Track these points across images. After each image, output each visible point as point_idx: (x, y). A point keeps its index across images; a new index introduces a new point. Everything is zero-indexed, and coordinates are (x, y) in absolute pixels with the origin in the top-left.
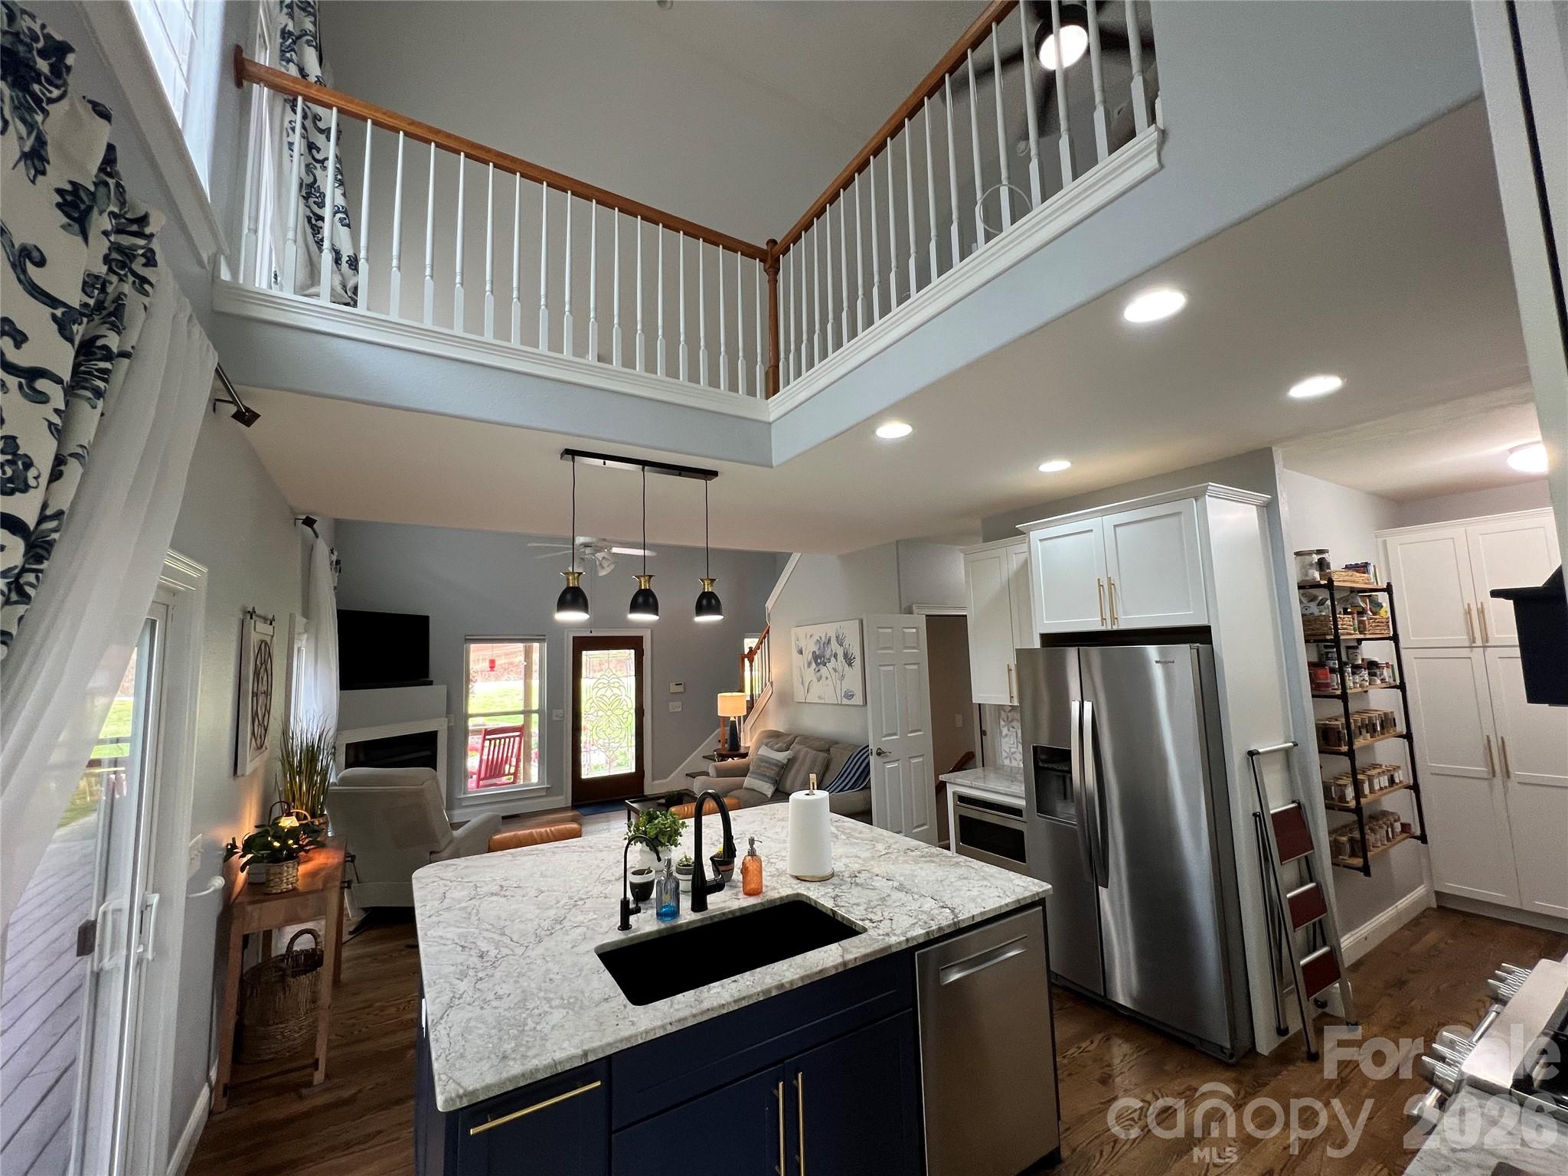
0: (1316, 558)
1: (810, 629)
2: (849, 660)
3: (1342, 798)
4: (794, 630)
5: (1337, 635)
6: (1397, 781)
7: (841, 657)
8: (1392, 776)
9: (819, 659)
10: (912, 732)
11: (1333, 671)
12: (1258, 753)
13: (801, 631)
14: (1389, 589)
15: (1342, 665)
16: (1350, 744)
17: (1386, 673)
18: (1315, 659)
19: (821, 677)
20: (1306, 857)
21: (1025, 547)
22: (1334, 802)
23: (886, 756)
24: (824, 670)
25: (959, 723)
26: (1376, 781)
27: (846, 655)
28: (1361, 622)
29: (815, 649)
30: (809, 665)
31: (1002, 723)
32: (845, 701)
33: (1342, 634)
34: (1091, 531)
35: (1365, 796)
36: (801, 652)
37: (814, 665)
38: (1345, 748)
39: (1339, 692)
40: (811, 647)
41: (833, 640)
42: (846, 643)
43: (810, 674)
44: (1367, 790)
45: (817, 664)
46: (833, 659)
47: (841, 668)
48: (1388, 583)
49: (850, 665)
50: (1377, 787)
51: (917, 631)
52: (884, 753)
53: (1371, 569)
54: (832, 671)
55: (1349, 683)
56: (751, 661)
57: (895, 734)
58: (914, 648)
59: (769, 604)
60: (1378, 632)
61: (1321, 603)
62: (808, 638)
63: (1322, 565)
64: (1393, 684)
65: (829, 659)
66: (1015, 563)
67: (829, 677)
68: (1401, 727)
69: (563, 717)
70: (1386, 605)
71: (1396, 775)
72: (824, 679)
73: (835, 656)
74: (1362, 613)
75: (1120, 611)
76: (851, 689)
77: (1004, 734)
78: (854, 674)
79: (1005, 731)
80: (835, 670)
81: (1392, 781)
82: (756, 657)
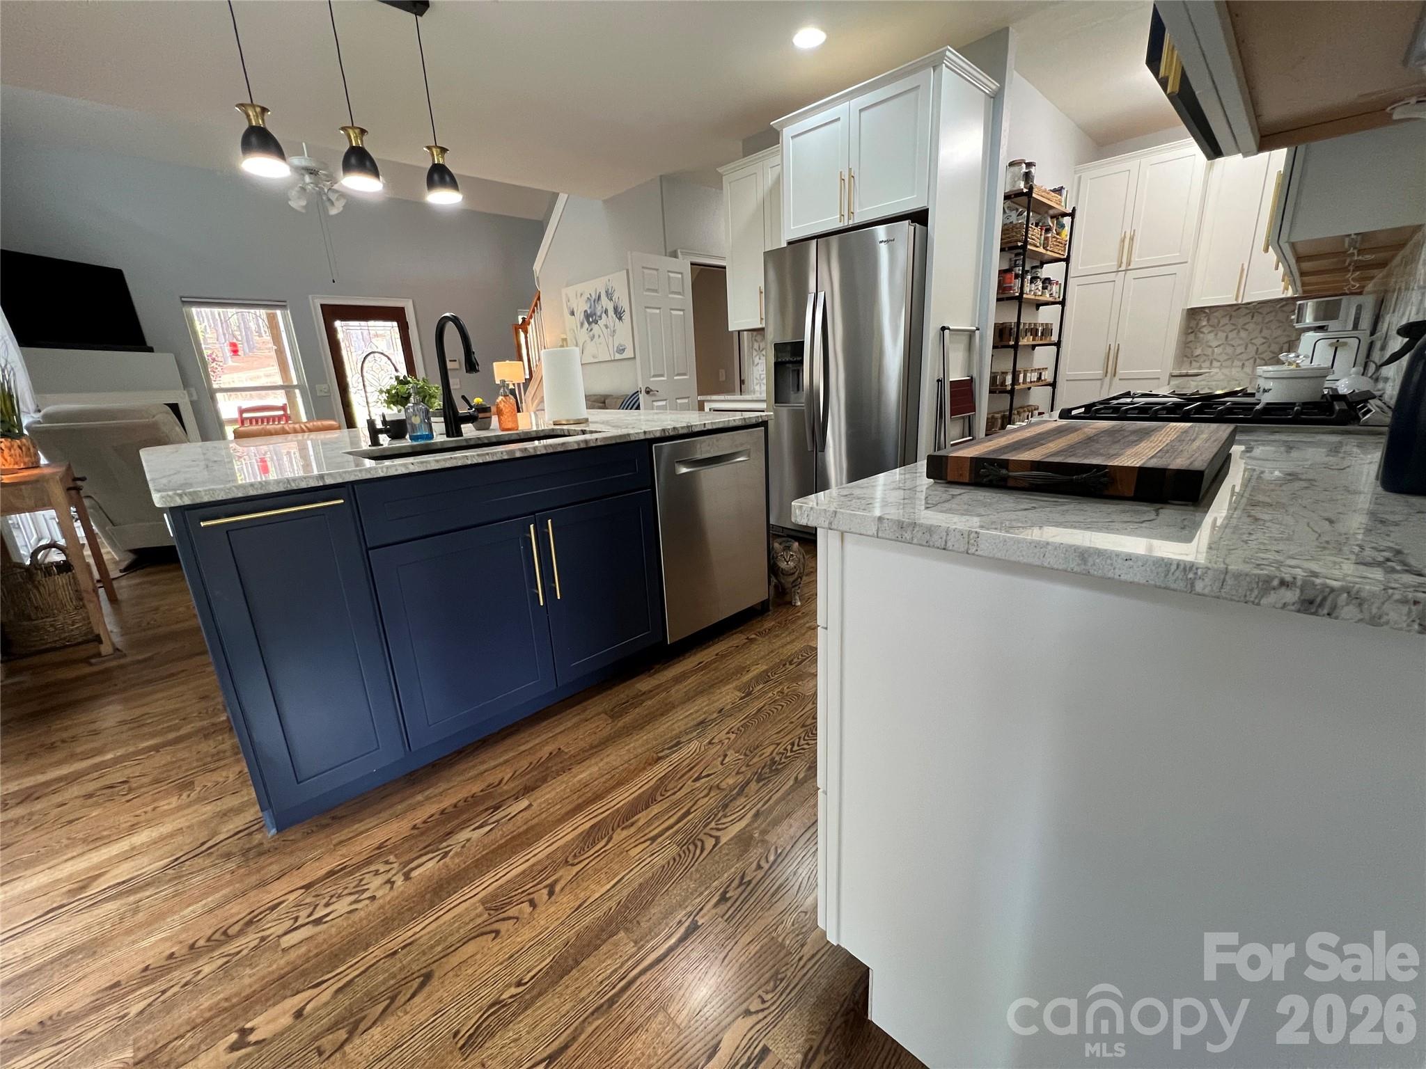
0: (1024, 169)
1: (579, 287)
2: (619, 314)
3: (1003, 383)
4: (564, 291)
5: (1026, 242)
6: (1043, 378)
7: (611, 312)
8: (1041, 374)
9: (591, 318)
10: (678, 375)
11: (1017, 276)
12: (949, 329)
13: (570, 291)
14: (1072, 215)
15: (1025, 272)
16: (1017, 341)
17: (1055, 288)
18: (1006, 267)
19: (594, 336)
20: (969, 416)
21: (777, 160)
22: (996, 388)
23: (654, 395)
24: (595, 327)
25: (722, 378)
26: (1029, 375)
27: (615, 309)
28: (1046, 239)
29: (586, 307)
30: (582, 324)
31: (755, 353)
32: (618, 356)
33: (1031, 244)
34: (839, 119)
35: (1019, 384)
36: (573, 313)
37: (586, 325)
38: (1012, 343)
39: (1017, 294)
40: (581, 307)
41: (603, 297)
42: (615, 297)
43: (583, 335)
44: (1021, 380)
45: (589, 323)
46: (604, 315)
47: (612, 325)
48: (1074, 208)
49: (620, 319)
50: (1028, 380)
51: (682, 277)
52: (652, 391)
53: (1064, 192)
54: (604, 328)
55: (1027, 289)
56: (526, 332)
57: (662, 375)
58: (679, 293)
59: (537, 266)
60: (1056, 251)
61: (1020, 214)
62: (577, 297)
63: (1028, 177)
64: (1058, 300)
65: (600, 317)
66: (770, 179)
67: (602, 335)
68: (1055, 338)
69: (329, 391)
70: (1067, 229)
71: (1043, 373)
72: (596, 336)
73: (606, 312)
74: (1048, 230)
75: (857, 205)
76: (622, 343)
77: (756, 363)
78: (623, 328)
79: (756, 360)
80: (607, 327)
81: (1039, 378)
82: (530, 328)
